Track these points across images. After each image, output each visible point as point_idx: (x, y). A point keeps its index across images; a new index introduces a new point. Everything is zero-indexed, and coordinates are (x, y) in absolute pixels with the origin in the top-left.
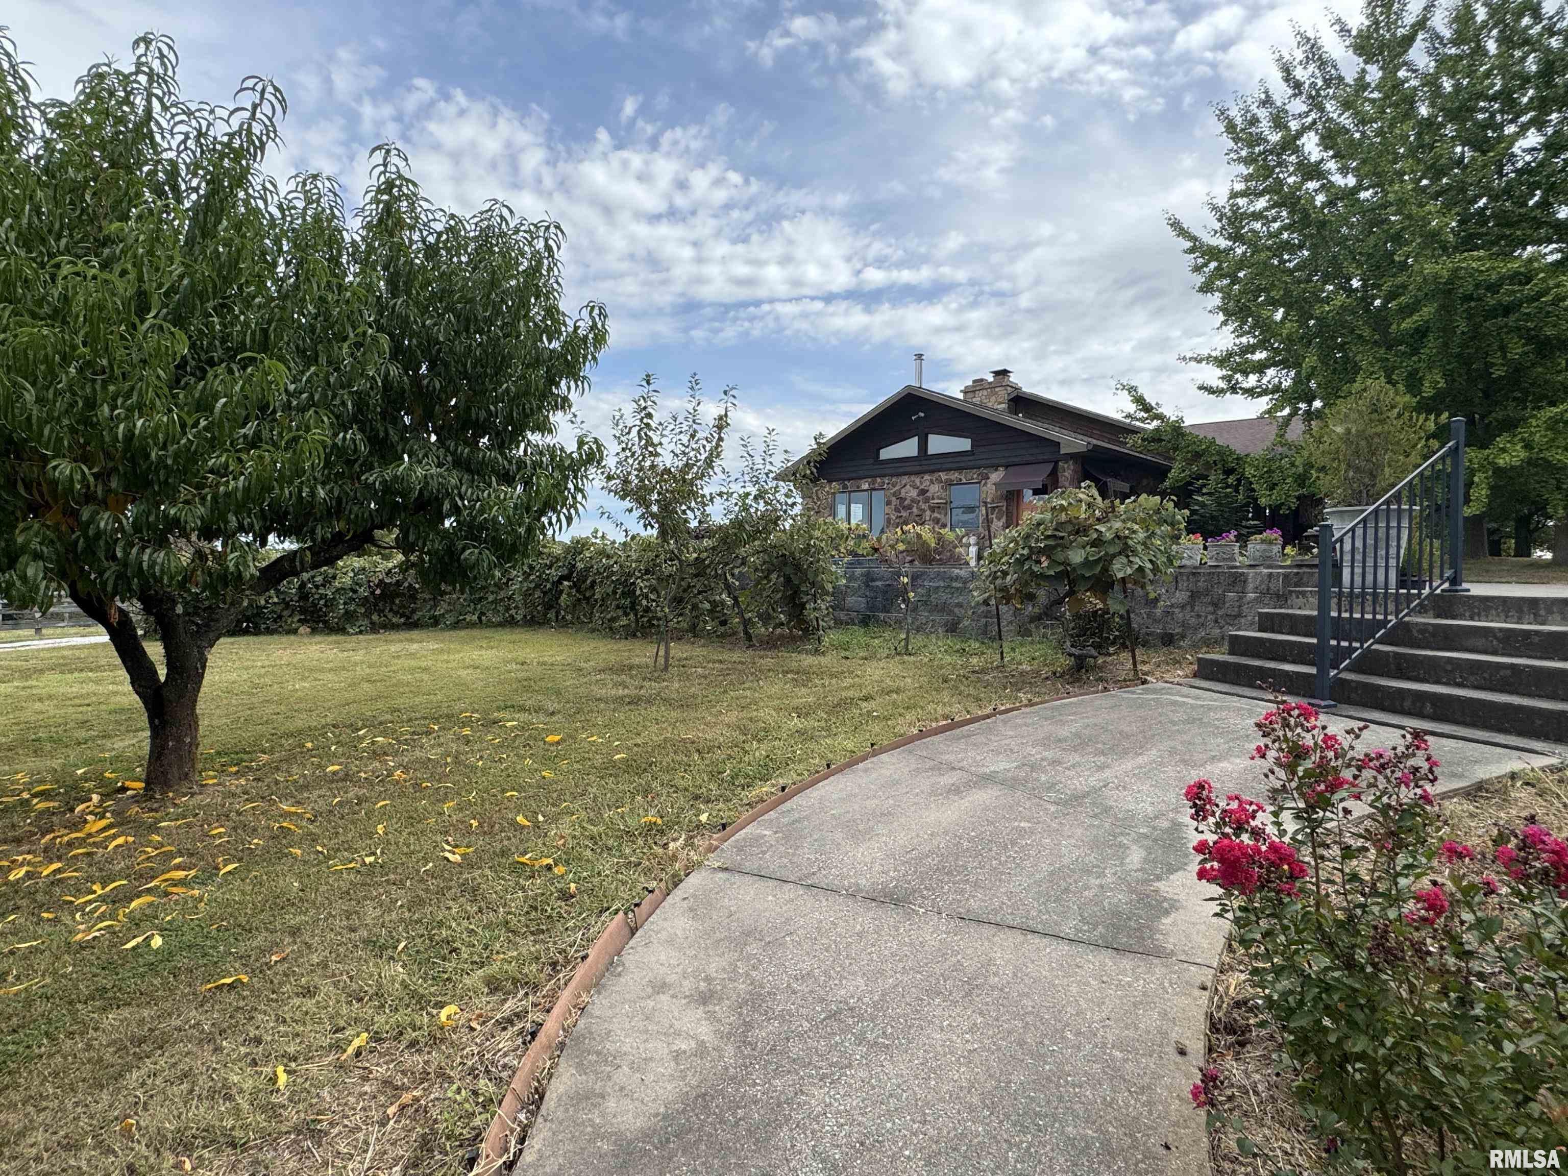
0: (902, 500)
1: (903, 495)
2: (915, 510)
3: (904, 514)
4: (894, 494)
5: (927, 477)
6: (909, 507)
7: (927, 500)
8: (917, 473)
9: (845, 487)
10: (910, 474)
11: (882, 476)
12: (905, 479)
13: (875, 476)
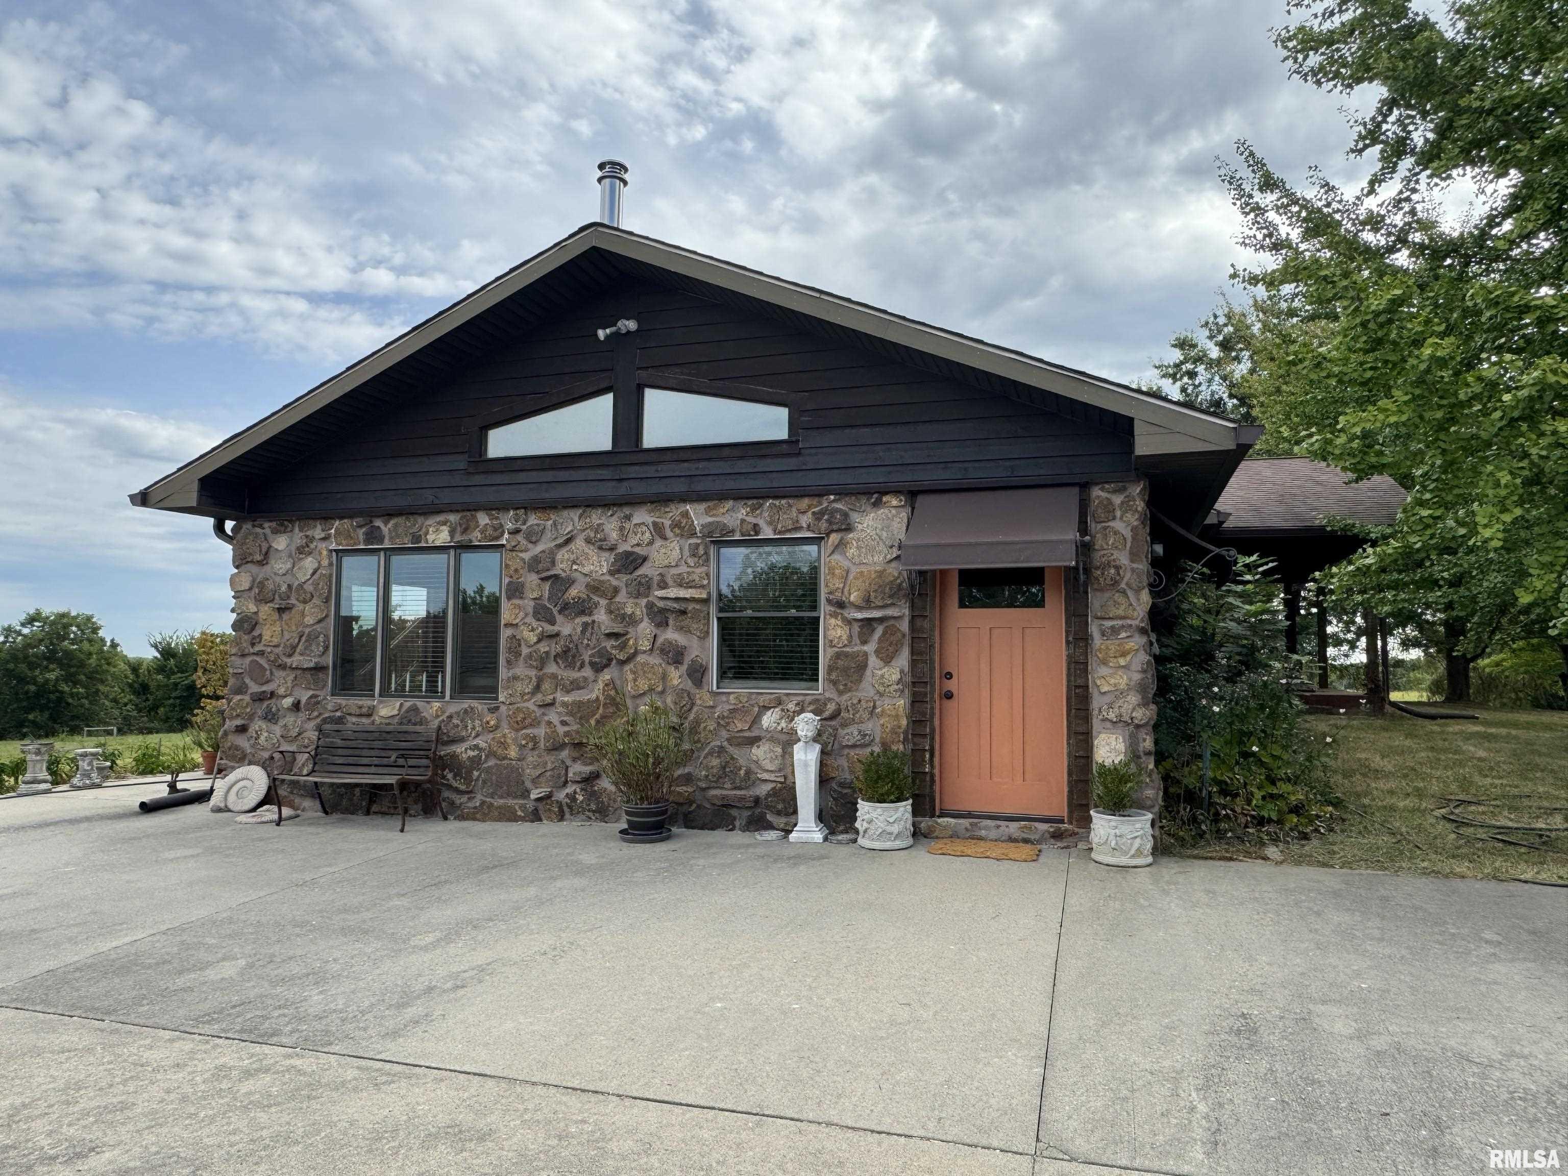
0: (559, 583)
1: (561, 567)
2: (601, 616)
3: (566, 627)
4: (534, 565)
5: (642, 516)
6: (583, 608)
7: (642, 588)
8: (606, 504)
9: (373, 535)
10: (590, 504)
11: (496, 507)
12: (571, 520)
13: (472, 508)
